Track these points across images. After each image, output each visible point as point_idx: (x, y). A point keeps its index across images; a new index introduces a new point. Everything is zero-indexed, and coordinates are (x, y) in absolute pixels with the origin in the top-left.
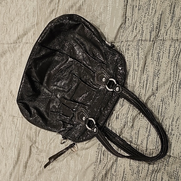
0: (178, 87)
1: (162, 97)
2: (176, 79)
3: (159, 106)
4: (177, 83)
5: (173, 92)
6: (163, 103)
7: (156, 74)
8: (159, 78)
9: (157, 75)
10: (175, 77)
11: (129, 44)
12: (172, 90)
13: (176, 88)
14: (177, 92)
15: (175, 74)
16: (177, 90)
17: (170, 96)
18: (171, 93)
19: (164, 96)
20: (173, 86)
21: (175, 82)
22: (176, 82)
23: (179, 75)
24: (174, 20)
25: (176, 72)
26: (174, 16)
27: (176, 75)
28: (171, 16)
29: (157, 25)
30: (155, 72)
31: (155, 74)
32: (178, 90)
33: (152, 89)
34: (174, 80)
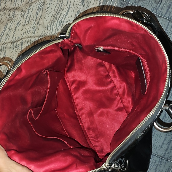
0: (58, 25)
1: (42, 34)
2: (57, 17)
4: (58, 22)
5: (52, 30)
8: (43, 11)
9: (42, 8)
10: (56, 15)
12: (52, 28)
13: (56, 26)
14: (56, 30)
15: (57, 12)
16: (56, 28)
18: (51, 30)
19: (44, 33)
20: (53, 24)
21: (55, 20)
22: (57, 20)
23: (61, 14)
25: (60, 11)
27: (58, 14)
30: (41, 5)
32: (58, 29)
33: (35, 21)
34: (55, 18)
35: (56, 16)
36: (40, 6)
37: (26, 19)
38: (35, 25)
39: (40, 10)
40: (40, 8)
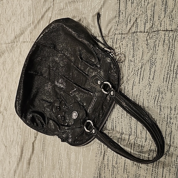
0: (174, 77)
1: (158, 87)
2: (171, 69)
3: (156, 96)
4: (174, 73)
6: (159, 93)
7: (154, 62)
8: (156, 66)
9: (154, 64)
10: (170, 67)
11: (124, 37)
12: (168, 80)
13: (173, 77)
14: (172, 82)
15: (170, 64)
16: (173, 80)
17: (166, 86)
18: (167, 83)
19: (160, 86)
20: (170, 76)
21: (170, 72)
22: (172, 72)
23: (174, 65)
24: (167, 11)
25: (172, 62)
26: (167, 7)
28: (164, 7)
29: (151, 16)
30: (153, 61)
31: (152, 62)
32: (175, 80)
33: (149, 77)
35: (169, 69)
36: (151, 62)
37: (140, 77)
38: (150, 81)
39: (152, 66)
40: (152, 64)
